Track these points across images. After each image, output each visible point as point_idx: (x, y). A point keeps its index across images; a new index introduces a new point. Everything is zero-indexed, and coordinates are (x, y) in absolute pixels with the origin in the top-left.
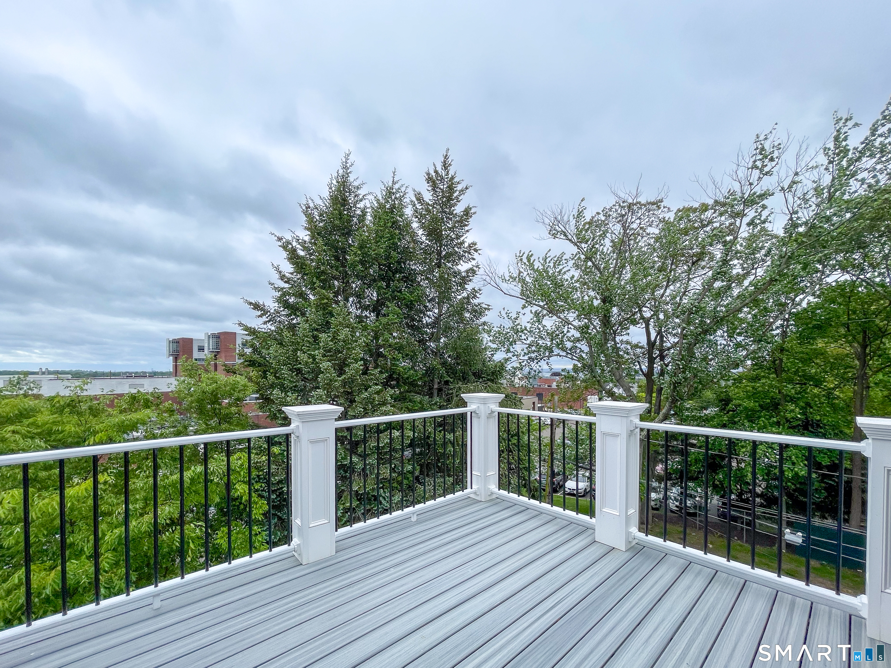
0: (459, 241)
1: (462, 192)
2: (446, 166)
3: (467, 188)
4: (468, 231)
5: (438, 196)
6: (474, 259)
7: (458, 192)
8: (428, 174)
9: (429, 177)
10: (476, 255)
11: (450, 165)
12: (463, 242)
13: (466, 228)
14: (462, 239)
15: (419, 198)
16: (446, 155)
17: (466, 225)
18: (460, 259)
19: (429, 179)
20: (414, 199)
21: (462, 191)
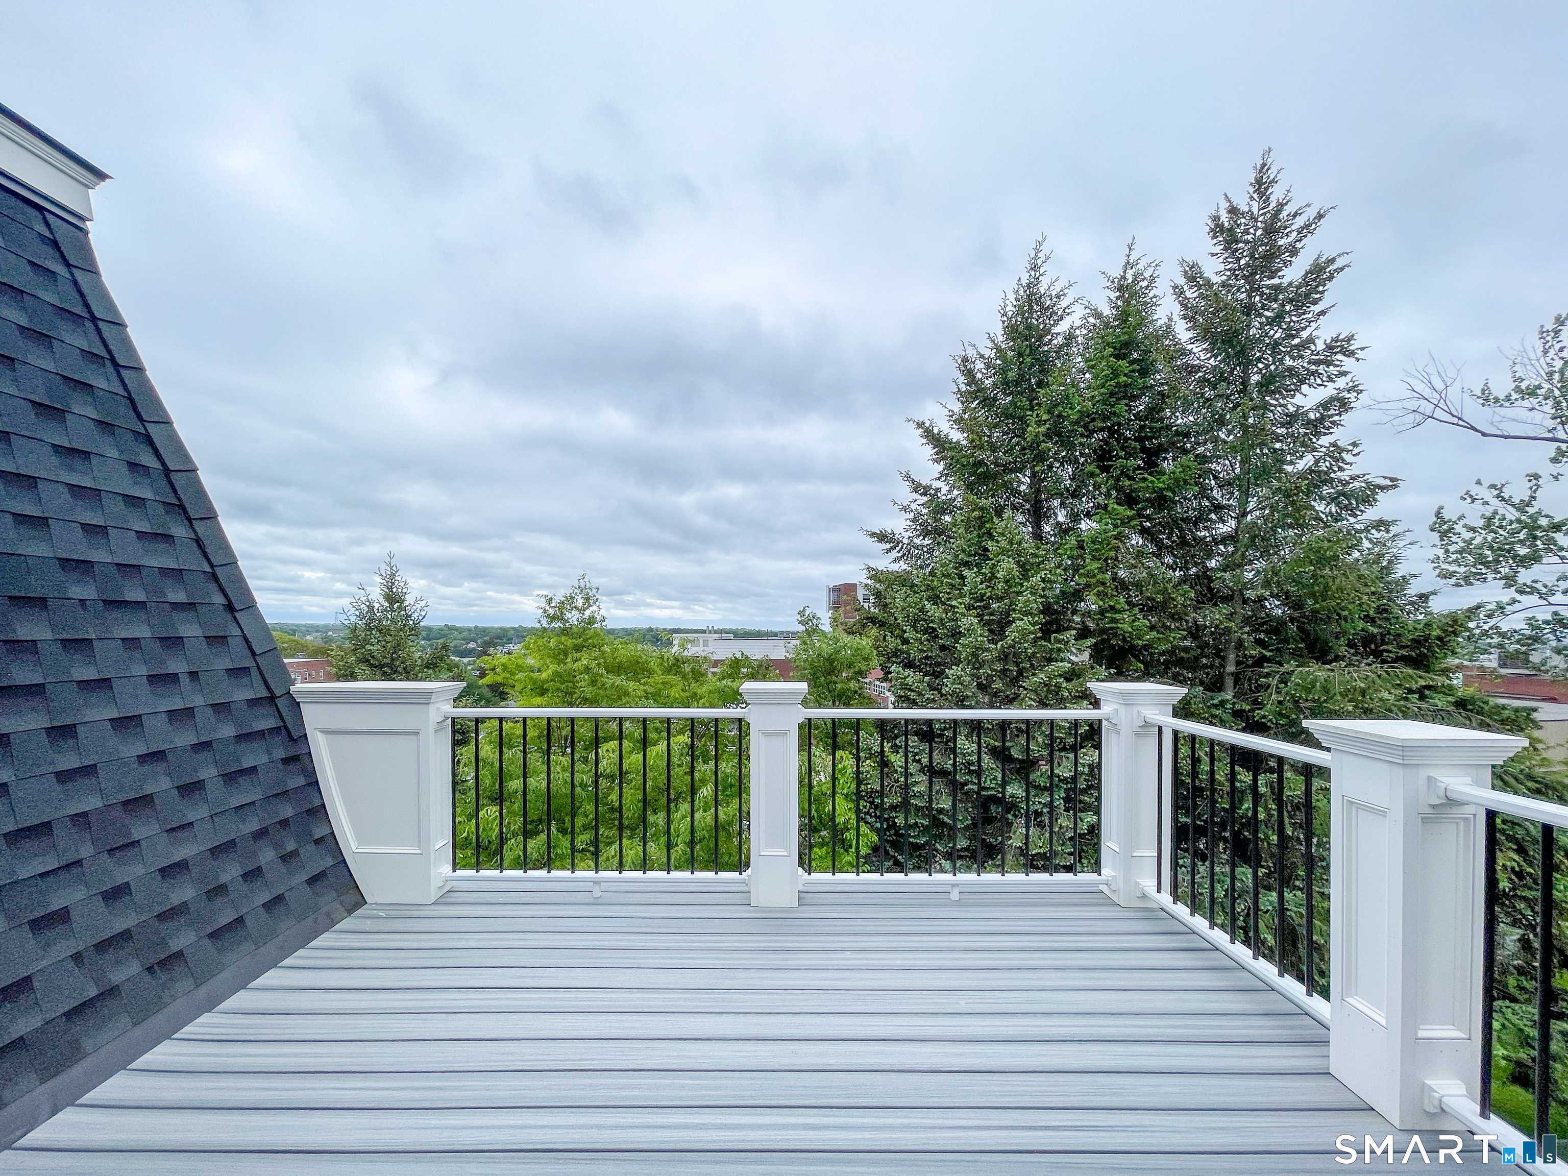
0: (1296, 341)
1: (1307, 229)
2: (1261, 187)
3: (1320, 216)
4: (1323, 313)
5: (1239, 259)
6: (1343, 374)
7: (1294, 234)
8: (1216, 218)
9: (1217, 226)
10: (1348, 363)
11: (1274, 181)
12: (1311, 340)
13: (1317, 309)
14: (1305, 334)
15: (1193, 275)
16: (1264, 165)
17: (1315, 302)
18: (1302, 382)
19: (1217, 229)
20: (1182, 281)
21: (1307, 226)
